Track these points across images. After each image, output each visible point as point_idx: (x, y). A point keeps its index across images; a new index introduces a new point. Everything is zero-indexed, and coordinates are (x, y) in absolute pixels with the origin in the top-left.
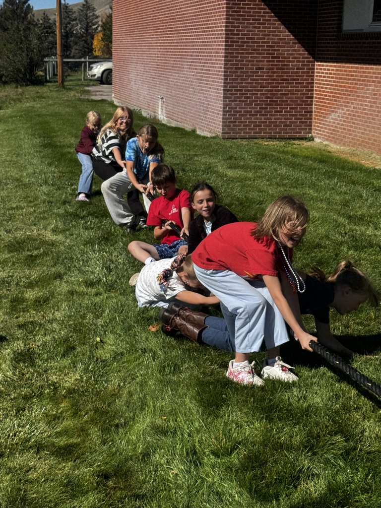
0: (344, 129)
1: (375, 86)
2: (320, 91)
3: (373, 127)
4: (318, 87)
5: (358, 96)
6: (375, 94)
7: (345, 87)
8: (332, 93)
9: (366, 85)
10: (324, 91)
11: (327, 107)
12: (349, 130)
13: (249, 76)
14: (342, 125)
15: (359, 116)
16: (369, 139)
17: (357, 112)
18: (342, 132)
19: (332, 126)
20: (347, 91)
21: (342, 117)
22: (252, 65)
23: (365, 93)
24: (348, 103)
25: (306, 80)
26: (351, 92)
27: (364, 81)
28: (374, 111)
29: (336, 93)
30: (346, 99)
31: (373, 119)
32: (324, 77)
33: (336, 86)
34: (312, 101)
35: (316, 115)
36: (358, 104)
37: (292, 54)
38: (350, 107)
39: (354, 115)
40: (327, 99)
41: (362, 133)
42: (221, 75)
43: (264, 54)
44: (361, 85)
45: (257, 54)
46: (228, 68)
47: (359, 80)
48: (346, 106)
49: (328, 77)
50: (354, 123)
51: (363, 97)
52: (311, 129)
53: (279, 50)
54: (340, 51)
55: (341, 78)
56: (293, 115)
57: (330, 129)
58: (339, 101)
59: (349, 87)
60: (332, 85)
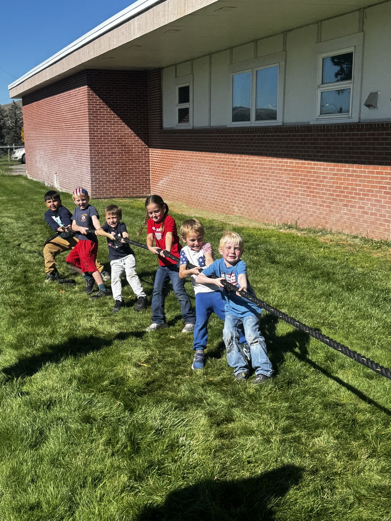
0: (168, 190)
1: (182, 163)
2: (153, 166)
3: (183, 189)
4: (152, 164)
5: (173, 169)
6: (182, 168)
7: (166, 163)
8: (160, 167)
9: (177, 162)
10: (155, 167)
11: (158, 176)
12: (170, 191)
13: (107, 158)
14: (167, 187)
15: (175, 182)
16: (181, 196)
17: (174, 179)
18: (167, 192)
19: (161, 188)
20: (167, 166)
21: (166, 182)
22: (108, 151)
23: (177, 167)
24: (169, 173)
25: (144, 159)
26: (170, 166)
27: (176, 160)
28: (182, 178)
29: (162, 168)
30: (168, 171)
31: (182, 183)
32: (155, 157)
33: (162, 163)
34: (149, 173)
35: (153, 182)
36: (174, 174)
37: (134, 143)
38: (170, 176)
39: (172, 181)
40: (158, 172)
41: (177, 192)
42: (88, 158)
43: (115, 143)
44: (174, 162)
45: (111, 143)
46: (92, 153)
47: (173, 159)
48: (168, 176)
49: (157, 157)
50: (172, 186)
51: (176, 170)
52: (150, 191)
53: (125, 141)
54: (162, 141)
55: (164, 158)
56: (138, 182)
57: (160, 191)
58: (164, 173)
59: (169, 164)
60: (159, 162)
